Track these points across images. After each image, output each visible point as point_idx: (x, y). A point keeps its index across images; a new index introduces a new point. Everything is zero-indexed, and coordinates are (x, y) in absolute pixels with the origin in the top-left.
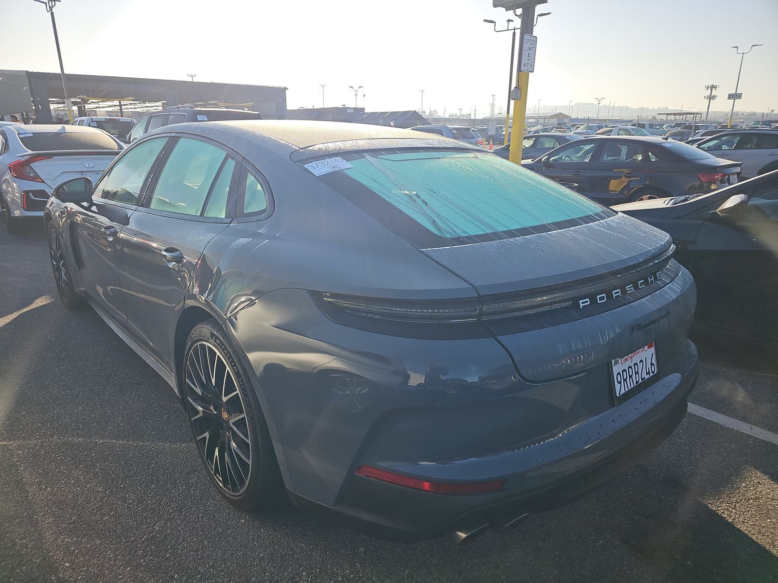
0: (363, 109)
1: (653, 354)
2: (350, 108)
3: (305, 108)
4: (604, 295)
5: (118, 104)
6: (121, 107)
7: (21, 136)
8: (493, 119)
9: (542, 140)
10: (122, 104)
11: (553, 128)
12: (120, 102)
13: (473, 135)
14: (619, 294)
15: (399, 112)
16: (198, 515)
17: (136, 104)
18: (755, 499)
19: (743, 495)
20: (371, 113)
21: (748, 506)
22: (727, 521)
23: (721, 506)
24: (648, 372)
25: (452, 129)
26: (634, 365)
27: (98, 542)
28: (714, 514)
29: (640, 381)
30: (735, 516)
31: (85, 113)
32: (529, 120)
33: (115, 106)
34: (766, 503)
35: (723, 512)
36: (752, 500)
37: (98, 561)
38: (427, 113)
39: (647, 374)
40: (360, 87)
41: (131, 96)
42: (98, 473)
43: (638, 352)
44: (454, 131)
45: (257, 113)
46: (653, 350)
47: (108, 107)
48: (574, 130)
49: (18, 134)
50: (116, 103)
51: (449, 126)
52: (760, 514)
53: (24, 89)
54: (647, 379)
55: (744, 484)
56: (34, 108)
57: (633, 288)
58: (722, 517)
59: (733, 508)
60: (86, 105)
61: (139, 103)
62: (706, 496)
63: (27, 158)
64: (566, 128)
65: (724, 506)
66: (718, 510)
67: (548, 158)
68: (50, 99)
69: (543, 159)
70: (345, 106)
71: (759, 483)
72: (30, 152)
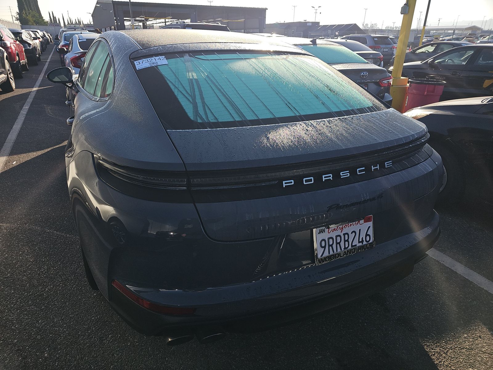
0: (318, 23)
1: (369, 227)
2: (309, 22)
3: (279, 23)
4: (312, 178)
5: (164, 21)
6: (165, 23)
7: (79, 41)
8: (418, 30)
9: (442, 46)
10: (166, 21)
11: (464, 37)
12: (165, 20)
13: (390, 42)
14: (331, 178)
15: (344, 25)
16: (73, 286)
17: (174, 21)
18: (469, 349)
19: (461, 343)
20: (324, 26)
21: (459, 354)
22: (433, 362)
23: (435, 349)
24: (361, 240)
25: (374, 37)
26: (344, 234)
27: (12, 292)
28: (426, 354)
29: (350, 247)
30: (443, 360)
31: (147, 27)
32: (449, 31)
33: (162, 22)
34: (477, 354)
35: (434, 355)
36: (465, 349)
37: (6, 303)
38: (369, 26)
39: (359, 242)
40: (319, 7)
41: (170, 16)
42: (36, 250)
43: (351, 225)
44: (375, 39)
45: (225, 26)
46: (370, 224)
47: (159, 23)
48: (481, 39)
49: (78, 40)
50: (163, 20)
51: (372, 35)
52: (466, 362)
53: (111, 12)
54: (359, 247)
55: (466, 335)
56: (116, 24)
57: (349, 174)
58: (431, 358)
59: (444, 353)
60: (147, 22)
61: (176, 21)
62: (427, 338)
63: (79, 54)
64: (475, 37)
65: (438, 350)
66: (430, 352)
67: (434, 61)
68: (124, 18)
69: (429, 61)
70: (306, 21)
71: (480, 337)
72: (82, 51)
